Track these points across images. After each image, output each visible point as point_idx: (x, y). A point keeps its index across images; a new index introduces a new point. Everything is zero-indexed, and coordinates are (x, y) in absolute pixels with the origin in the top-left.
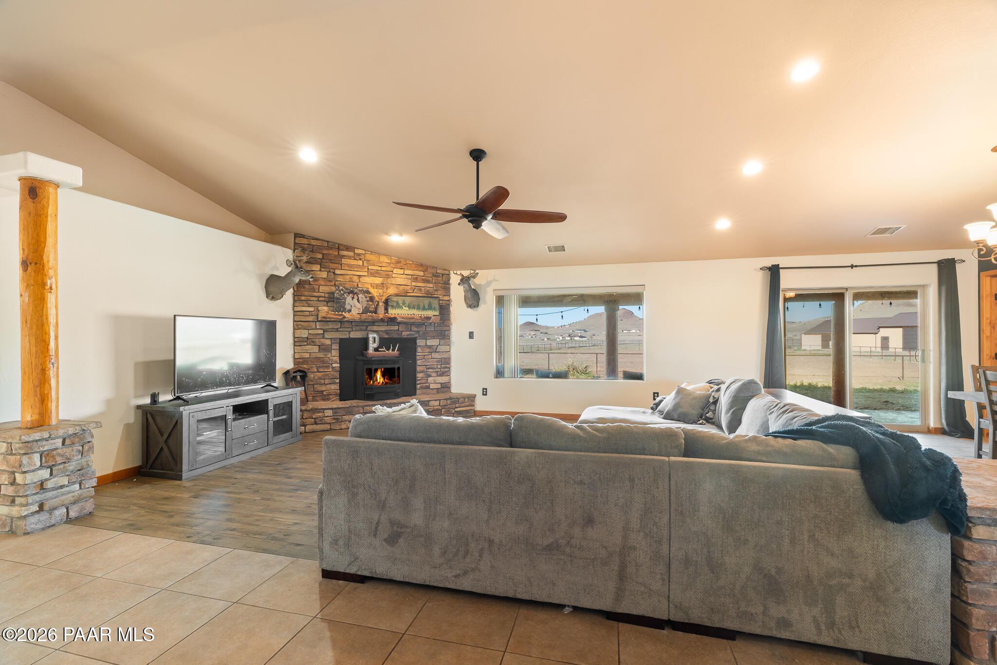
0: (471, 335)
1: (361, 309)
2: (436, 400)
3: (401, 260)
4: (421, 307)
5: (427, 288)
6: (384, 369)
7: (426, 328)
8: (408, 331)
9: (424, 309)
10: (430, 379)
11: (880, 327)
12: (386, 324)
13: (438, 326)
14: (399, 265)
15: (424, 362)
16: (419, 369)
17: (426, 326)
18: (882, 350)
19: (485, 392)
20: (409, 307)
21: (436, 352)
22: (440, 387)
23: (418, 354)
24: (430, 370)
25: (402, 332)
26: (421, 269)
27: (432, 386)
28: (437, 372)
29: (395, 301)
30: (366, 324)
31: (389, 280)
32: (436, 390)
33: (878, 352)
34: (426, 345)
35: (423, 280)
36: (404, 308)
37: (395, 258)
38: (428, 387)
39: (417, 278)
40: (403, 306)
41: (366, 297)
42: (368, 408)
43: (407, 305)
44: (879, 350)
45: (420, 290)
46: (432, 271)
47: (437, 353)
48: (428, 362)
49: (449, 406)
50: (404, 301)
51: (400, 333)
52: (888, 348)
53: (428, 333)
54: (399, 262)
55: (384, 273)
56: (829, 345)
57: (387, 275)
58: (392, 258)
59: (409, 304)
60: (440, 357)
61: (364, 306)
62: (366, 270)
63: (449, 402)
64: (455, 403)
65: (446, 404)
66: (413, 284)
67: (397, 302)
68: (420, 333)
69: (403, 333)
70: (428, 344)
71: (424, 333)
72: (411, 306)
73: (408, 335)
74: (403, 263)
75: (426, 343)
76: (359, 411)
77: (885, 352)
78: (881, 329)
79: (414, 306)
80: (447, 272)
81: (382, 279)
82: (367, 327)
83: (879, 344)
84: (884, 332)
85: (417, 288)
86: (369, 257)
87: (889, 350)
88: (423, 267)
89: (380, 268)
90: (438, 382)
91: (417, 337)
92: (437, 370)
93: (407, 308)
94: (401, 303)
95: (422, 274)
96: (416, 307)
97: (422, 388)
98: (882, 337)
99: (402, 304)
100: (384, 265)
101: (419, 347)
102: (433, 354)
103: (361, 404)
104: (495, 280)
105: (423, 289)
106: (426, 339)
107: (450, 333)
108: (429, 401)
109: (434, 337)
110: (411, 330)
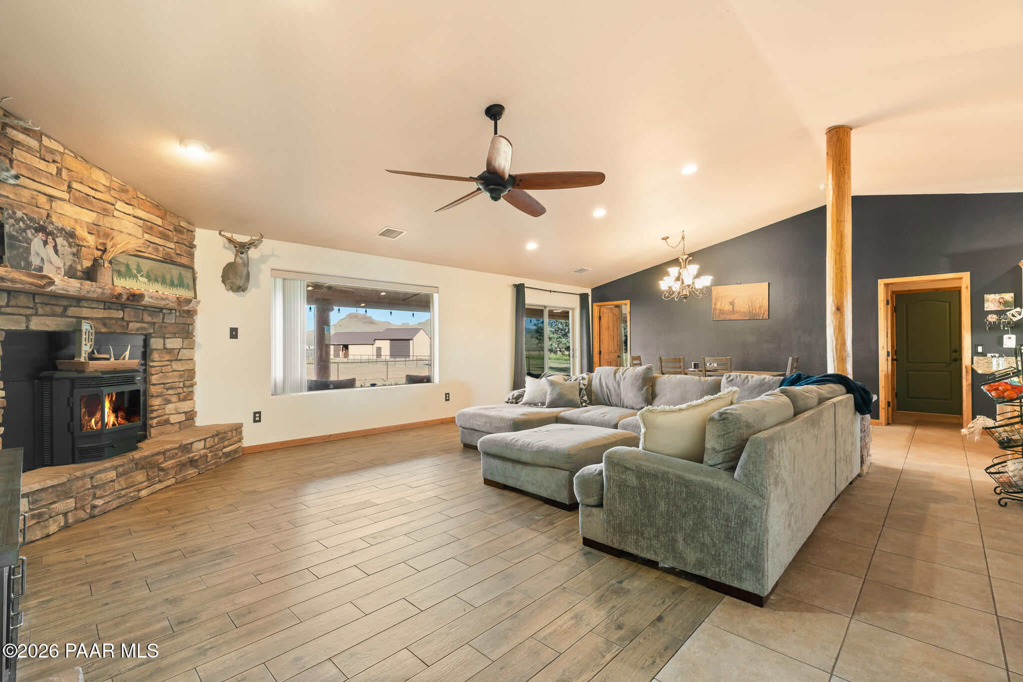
0: (234, 333)
1: (63, 269)
2: (200, 440)
3: (128, 187)
4: (168, 281)
5: (165, 248)
6: (117, 394)
7: (164, 318)
8: (137, 322)
9: (172, 284)
10: (170, 408)
11: (376, 340)
12: (102, 307)
13: (180, 316)
14: (124, 196)
15: (162, 378)
16: (153, 390)
17: (164, 314)
18: (377, 357)
19: (257, 417)
20: (148, 277)
21: (177, 360)
22: (184, 419)
23: (151, 364)
24: (170, 392)
25: (128, 323)
26: (158, 212)
27: (174, 419)
28: (179, 394)
29: (122, 263)
30: (65, 303)
31: (107, 219)
32: (178, 425)
33: (375, 360)
34: (165, 348)
35: (161, 233)
36: (139, 278)
37: (119, 182)
38: (167, 422)
39: (151, 228)
40: (139, 275)
41: (70, 246)
42: (103, 475)
43: (144, 273)
44: (375, 357)
45: (157, 250)
46: (175, 221)
47: (178, 363)
48: (167, 378)
49: (216, 447)
50: (138, 266)
51: (125, 324)
52: (381, 355)
53: (165, 327)
54: (125, 191)
55: (100, 204)
56: (339, 355)
57: (105, 210)
58: (114, 179)
59: (148, 272)
60: (183, 369)
61: (68, 263)
62: (65, 188)
63: (216, 439)
64: (222, 440)
65: (213, 444)
66: (147, 236)
67: (127, 266)
68: (156, 326)
69: (131, 325)
70: (169, 346)
71: (161, 327)
72: (152, 276)
73: (138, 329)
74: (131, 193)
75: (164, 345)
76: (83, 486)
77: (379, 359)
78: (376, 341)
79: (156, 276)
80: (191, 228)
81: (95, 215)
82: (66, 308)
83: (375, 353)
84: (378, 343)
85: (152, 245)
86: (70, 161)
87: (381, 357)
88: (160, 210)
89: (92, 193)
90: (182, 411)
91: (150, 333)
92: (180, 390)
93: (146, 280)
94: (133, 267)
95: (159, 221)
96: (160, 279)
97: (159, 424)
98: (377, 347)
99: (137, 270)
100: (101, 188)
101: (155, 352)
102: (174, 363)
103: (89, 471)
104: (273, 255)
105: (161, 248)
106: (164, 338)
107: (193, 329)
108: (192, 444)
109: (175, 334)
110: (142, 321)
